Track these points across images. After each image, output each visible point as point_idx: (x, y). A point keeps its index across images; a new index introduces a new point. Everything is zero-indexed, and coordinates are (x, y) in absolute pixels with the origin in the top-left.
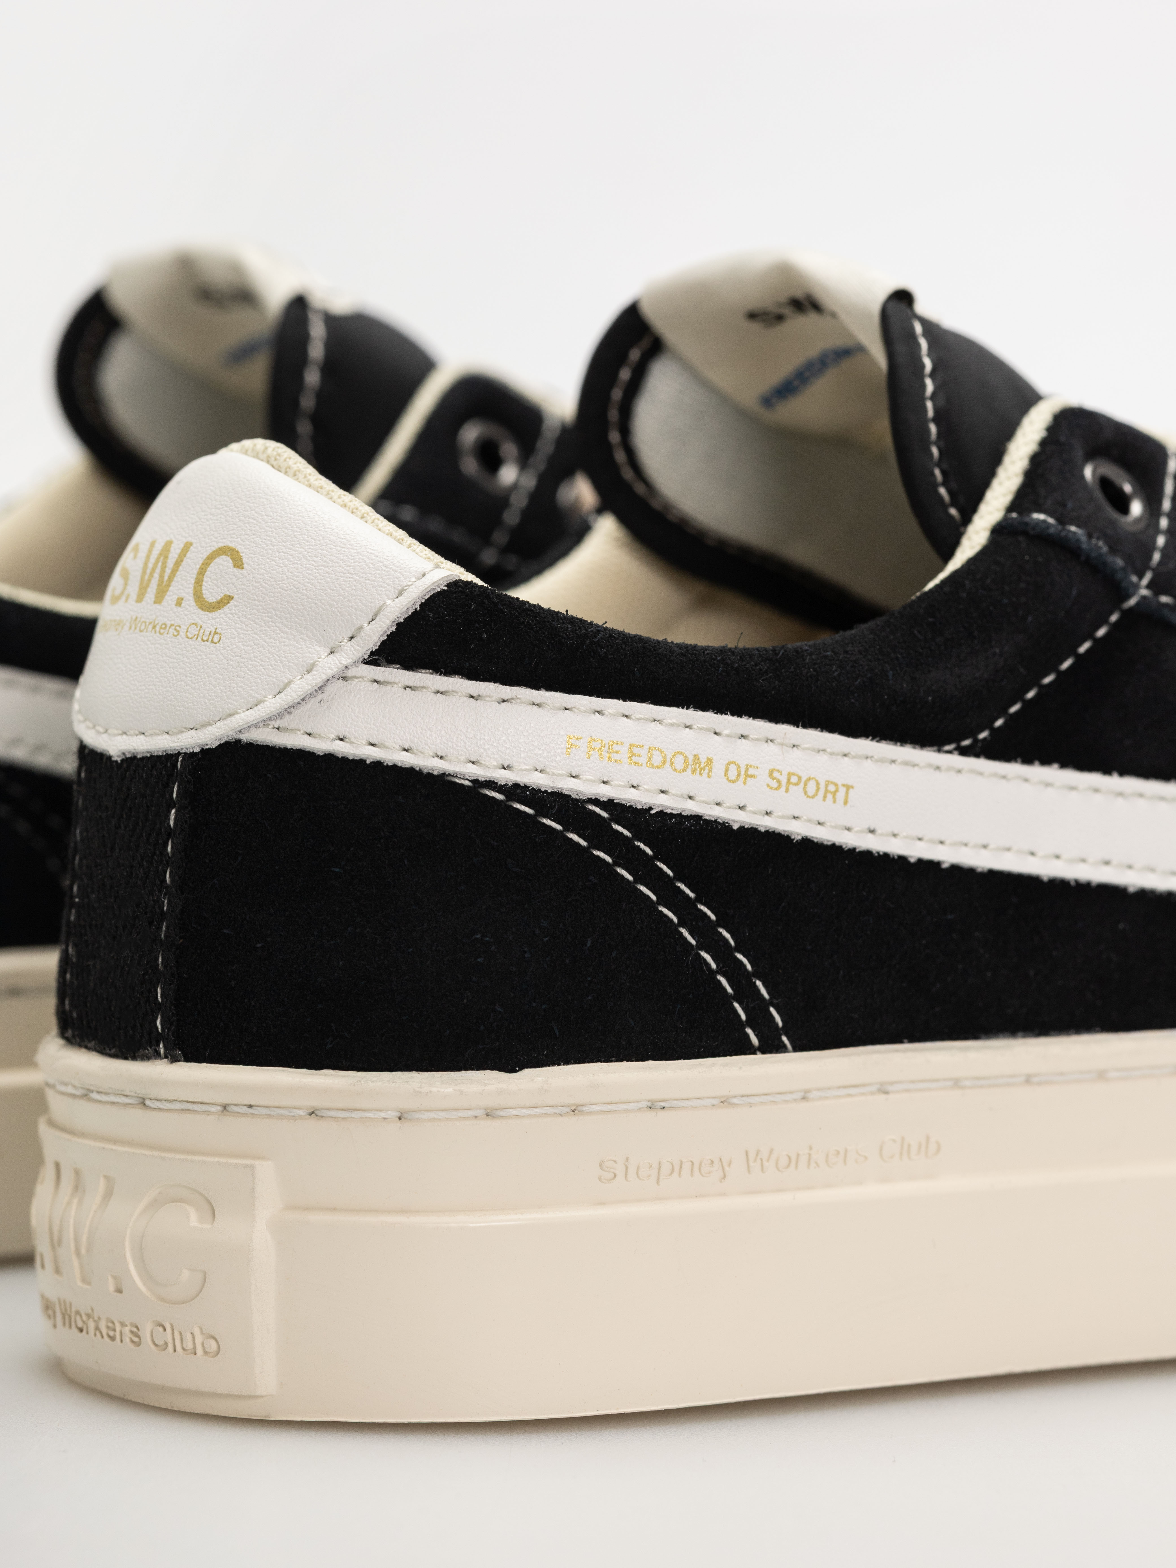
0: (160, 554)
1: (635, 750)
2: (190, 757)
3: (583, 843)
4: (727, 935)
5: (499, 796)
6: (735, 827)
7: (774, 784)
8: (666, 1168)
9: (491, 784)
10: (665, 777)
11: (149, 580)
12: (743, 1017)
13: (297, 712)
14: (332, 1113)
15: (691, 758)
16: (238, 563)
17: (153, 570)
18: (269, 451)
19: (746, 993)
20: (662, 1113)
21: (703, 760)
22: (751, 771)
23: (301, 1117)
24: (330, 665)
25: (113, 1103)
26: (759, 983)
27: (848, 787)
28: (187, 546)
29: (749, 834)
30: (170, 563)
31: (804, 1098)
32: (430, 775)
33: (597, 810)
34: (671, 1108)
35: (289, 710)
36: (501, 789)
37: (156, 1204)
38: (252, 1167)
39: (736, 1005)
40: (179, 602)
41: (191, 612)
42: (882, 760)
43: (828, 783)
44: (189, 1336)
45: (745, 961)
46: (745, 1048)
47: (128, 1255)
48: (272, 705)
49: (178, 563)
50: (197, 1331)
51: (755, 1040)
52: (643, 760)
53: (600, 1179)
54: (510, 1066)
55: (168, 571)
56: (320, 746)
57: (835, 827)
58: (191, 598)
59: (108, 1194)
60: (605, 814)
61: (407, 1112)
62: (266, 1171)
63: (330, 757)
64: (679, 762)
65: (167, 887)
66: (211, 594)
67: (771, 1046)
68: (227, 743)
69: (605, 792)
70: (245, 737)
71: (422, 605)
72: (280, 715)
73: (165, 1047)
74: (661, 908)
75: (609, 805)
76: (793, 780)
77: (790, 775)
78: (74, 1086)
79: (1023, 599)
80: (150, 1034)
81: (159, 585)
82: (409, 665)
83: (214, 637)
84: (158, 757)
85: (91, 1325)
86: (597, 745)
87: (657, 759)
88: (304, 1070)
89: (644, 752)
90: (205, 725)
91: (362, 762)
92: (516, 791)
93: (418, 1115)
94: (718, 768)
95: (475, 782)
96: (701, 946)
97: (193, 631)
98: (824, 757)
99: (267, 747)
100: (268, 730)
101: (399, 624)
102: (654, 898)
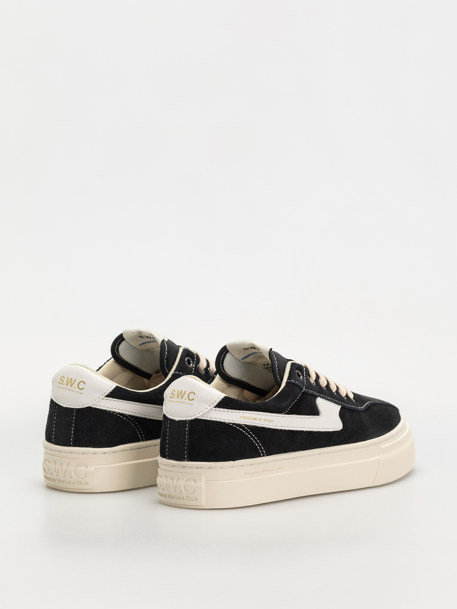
0: (180, 392)
1: (248, 418)
2: (189, 421)
3: (242, 430)
4: (258, 441)
5: (232, 425)
6: (260, 427)
7: (264, 421)
8: (253, 473)
9: (230, 423)
10: (252, 421)
11: (179, 396)
12: (261, 452)
13: (205, 414)
14: (213, 468)
15: (255, 418)
16: (195, 394)
17: (180, 394)
18: (195, 377)
19: (261, 449)
20: (252, 466)
21: (256, 418)
22: (262, 419)
23: (207, 469)
24: (209, 408)
25: (178, 467)
26: (262, 447)
27: (273, 420)
28: (185, 392)
29: (261, 427)
30: (183, 394)
31: (268, 462)
32: (223, 422)
33: (243, 426)
34: (253, 465)
35: (204, 414)
36: (232, 424)
37: (186, 481)
38: (202, 475)
39: (260, 450)
40: (185, 399)
41: (187, 401)
42: (276, 416)
43: (270, 420)
44: (192, 498)
45: (261, 444)
46: (260, 456)
47: (182, 488)
48: (202, 414)
49: (184, 394)
50: (193, 497)
51: (262, 455)
52: (249, 419)
53: (245, 475)
54: (234, 460)
55: (183, 395)
56: (208, 419)
57: (271, 426)
58: (188, 399)
59: (178, 480)
60: (244, 426)
61: (222, 467)
62: (203, 476)
63: (210, 420)
64: (253, 418)
65: (187, 438)
66: (191, 398)
67: (264, 456)
68: (195, 419)
69: (244, 423)
70: (197, 418)
71: (222, 400)
72: (203, 415)
73: (187, 459)
74: (251, 438)
75: (245, 425)
76: (266, 420)
77: (266, 419)
78: (171, 465)
79: (292, 393)
80: (184, 458)
81: (181, 397)
82: (219, 408)
83: (192, 404)
84: (184, 421)
85: (175, 497)
86: (243, 417)
87: (251, 419)
88: (208, 462)
89: (249, 418)
90: (192, 416)
91: (214, 421)
92: (234, 424)
93: (223, 468)
94: (258, 419)
95: (229, 423)
96: (256, 443)
97: (188, 403)
98: (270, 416)
99: (201, 419)
100: (201, 417)
101: (219, 402)
102: (250, 437)
